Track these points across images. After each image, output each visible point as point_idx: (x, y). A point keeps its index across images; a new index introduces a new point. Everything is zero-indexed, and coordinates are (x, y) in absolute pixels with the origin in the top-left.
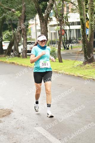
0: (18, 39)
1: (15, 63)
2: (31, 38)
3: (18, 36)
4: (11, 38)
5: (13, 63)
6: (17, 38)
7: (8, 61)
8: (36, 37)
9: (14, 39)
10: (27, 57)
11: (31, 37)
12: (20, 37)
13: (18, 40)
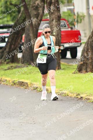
0: (37, 16)
1: (27, 83)
2: (72, 11)
3: (37, 8)
4: (19, 11)
5: (22, 84)
6: (33, 12)
7: (8, 79)
8: (88, 9)
9: (24, 15)
10: (62, 66)
11: (72, 7)
12: (40, 11)
13: (37, 18)
